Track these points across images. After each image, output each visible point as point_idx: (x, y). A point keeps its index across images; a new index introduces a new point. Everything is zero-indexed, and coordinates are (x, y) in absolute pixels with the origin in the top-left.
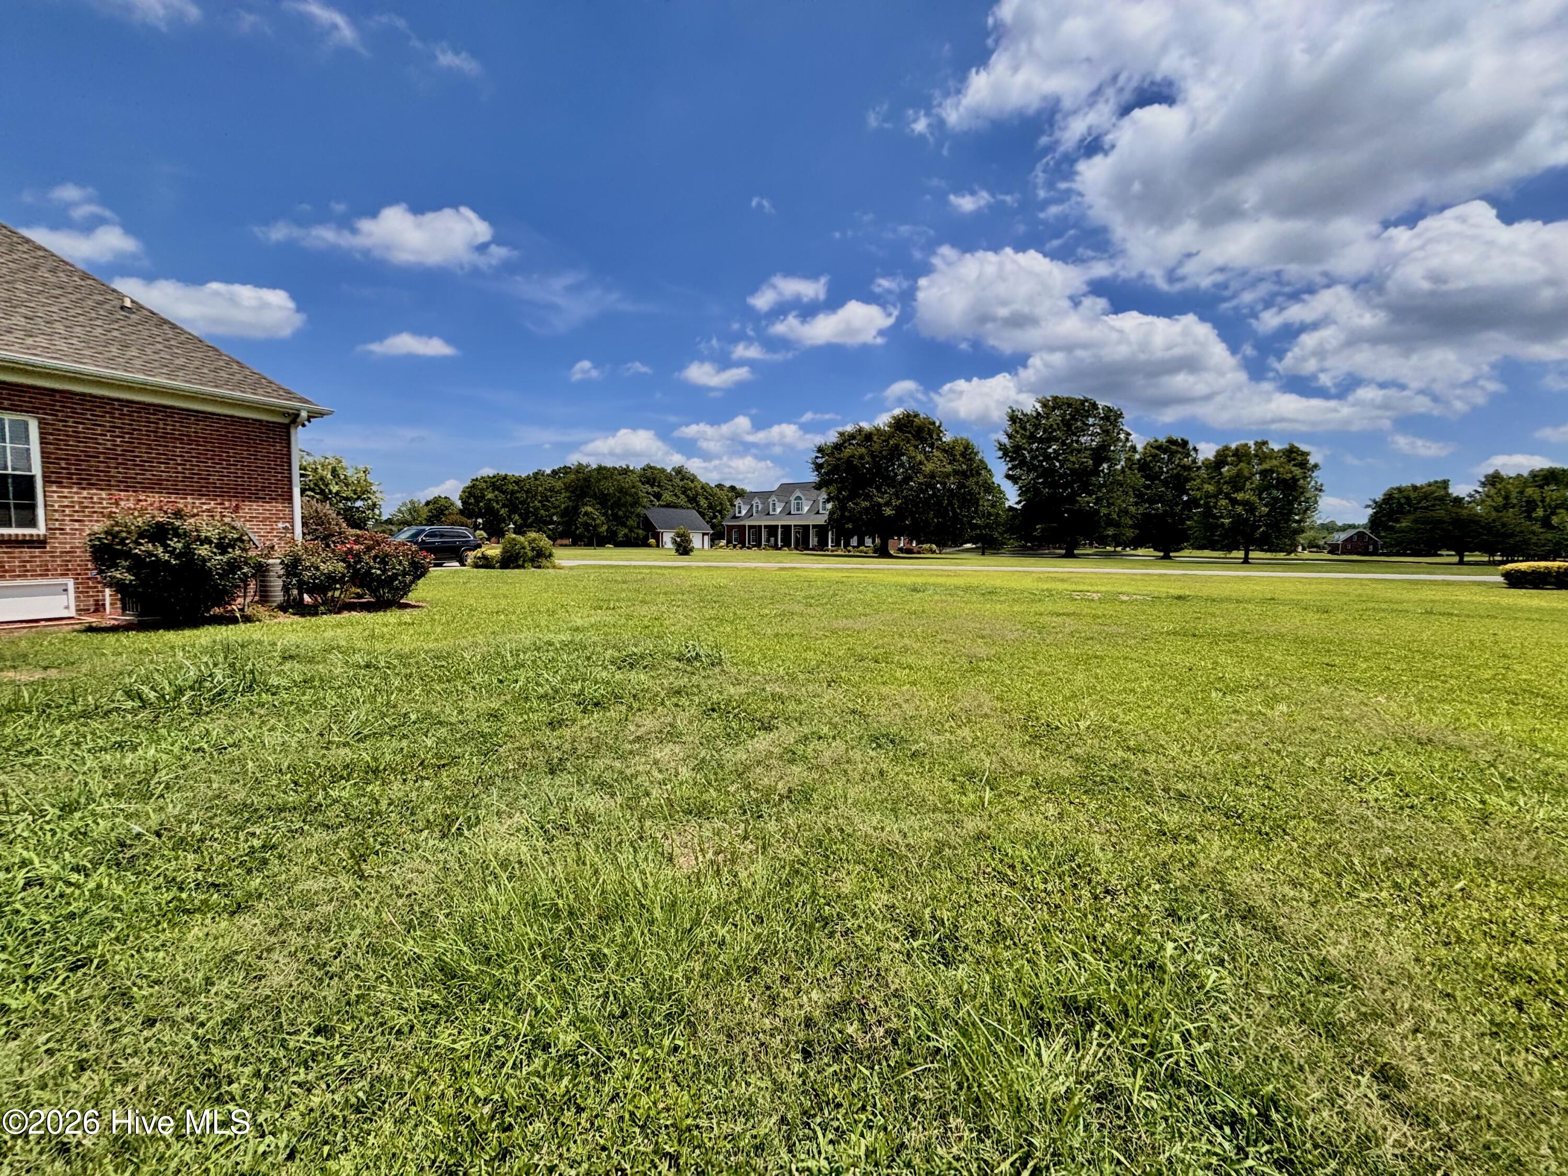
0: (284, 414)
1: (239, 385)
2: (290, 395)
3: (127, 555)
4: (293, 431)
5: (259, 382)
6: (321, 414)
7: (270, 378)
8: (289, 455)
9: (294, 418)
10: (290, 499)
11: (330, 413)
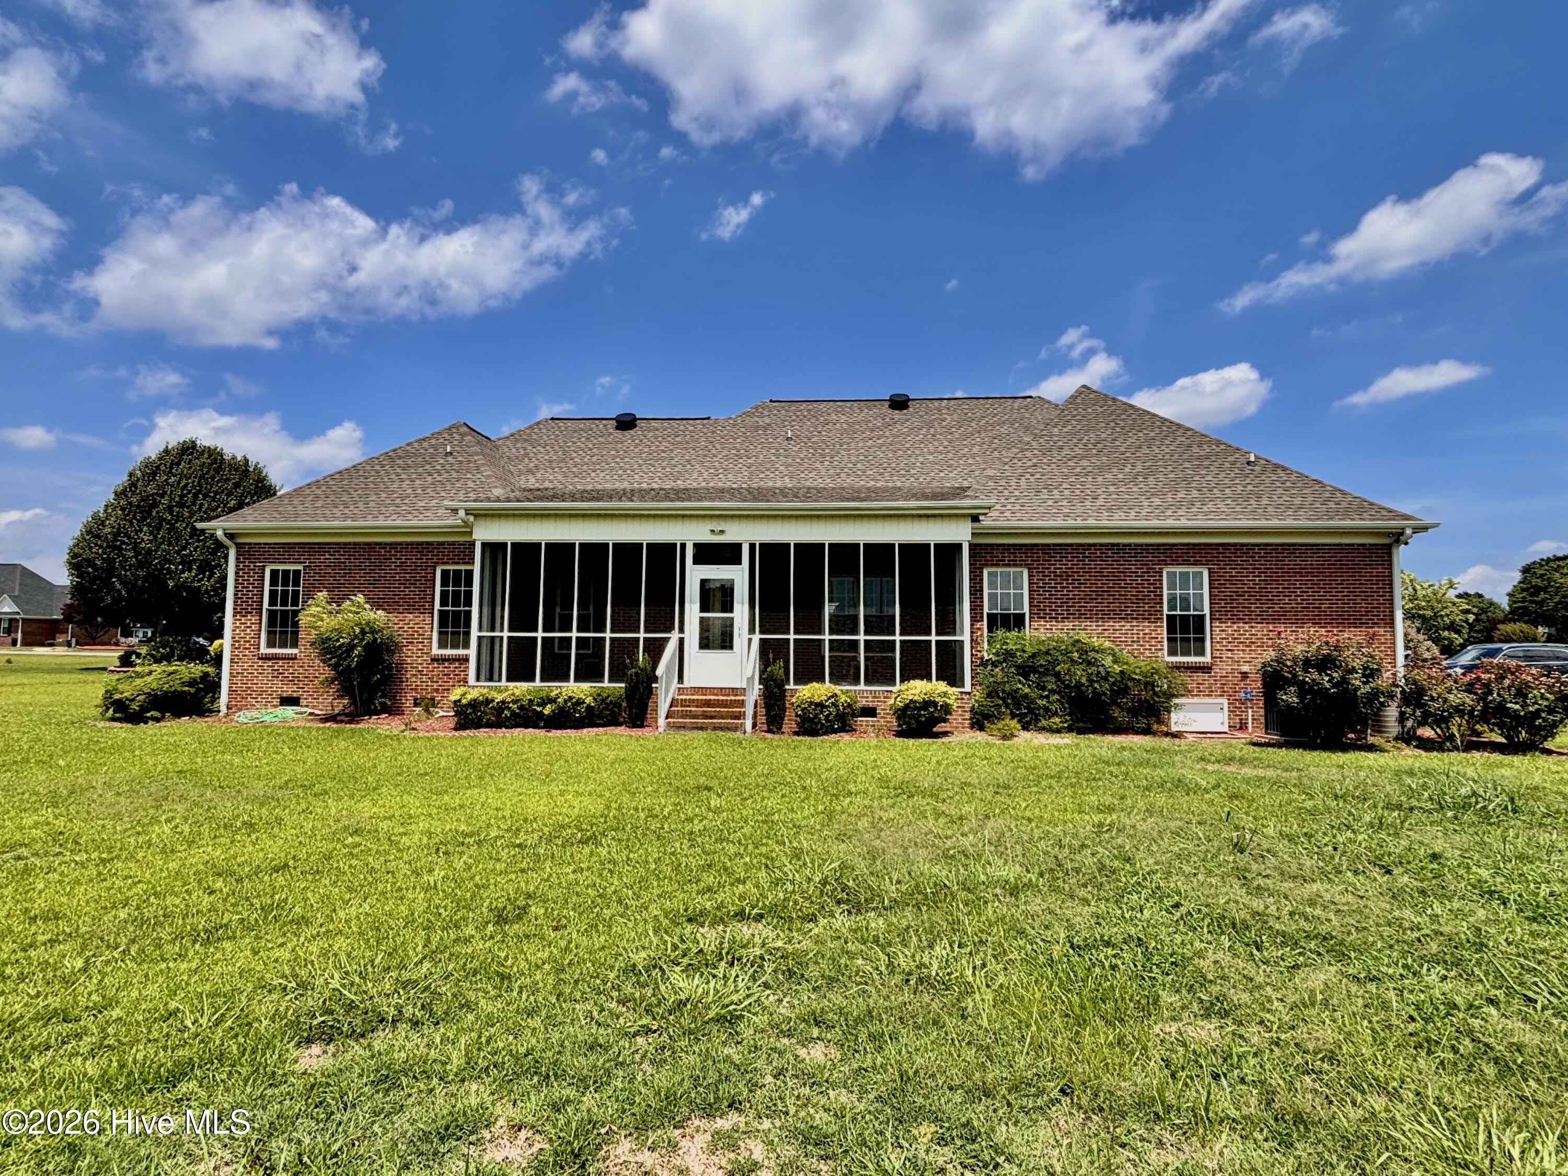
0: (1388, 535)
1: (1346, 514)
2: (1394, 514)
3: (1294, 681)
4: (1394, 551)
5: (1364, 507)
6: (1425, 528)
7: (1371, 500)
8: (1391, 575)
9: (1398, 537)
10: (1392, 624)
11: (1436, 525)
